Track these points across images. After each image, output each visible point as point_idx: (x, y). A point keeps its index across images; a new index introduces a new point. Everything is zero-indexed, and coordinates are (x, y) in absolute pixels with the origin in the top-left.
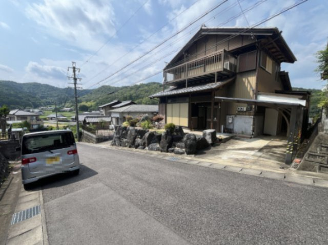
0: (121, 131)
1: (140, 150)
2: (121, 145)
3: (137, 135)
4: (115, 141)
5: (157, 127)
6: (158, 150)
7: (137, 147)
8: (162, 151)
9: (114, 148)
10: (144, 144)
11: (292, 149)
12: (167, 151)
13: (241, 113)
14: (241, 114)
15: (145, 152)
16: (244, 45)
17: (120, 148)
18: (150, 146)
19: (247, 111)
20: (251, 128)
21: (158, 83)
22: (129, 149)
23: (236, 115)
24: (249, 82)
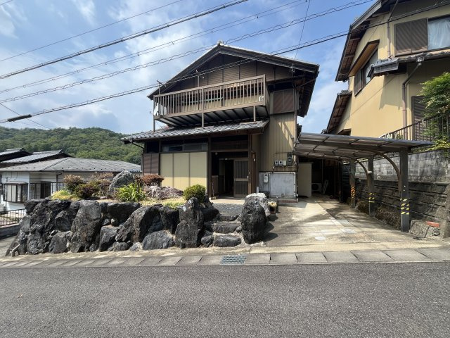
0: (49, 214)
1: (119, 253)
2: (46, 250)
3: (104, 219)
4: (24, 242)
5: (157, 195)
6: (171, 244)
7: (105, 247)
8: (184, 246)
9: (21, 260)
10: (130, 236)
11: (408, 209)
12: (199, 244)
13: (279, 168)
14: (279, 170)
15: (136, 255)
16: (277, 79)
17: (47, 257)
18: (149, 238)
19: (288, 165)
20: (294, 189)
21: (107, 131)
22: (82, 255)
23: (273, 172)
24: (286, 127)
